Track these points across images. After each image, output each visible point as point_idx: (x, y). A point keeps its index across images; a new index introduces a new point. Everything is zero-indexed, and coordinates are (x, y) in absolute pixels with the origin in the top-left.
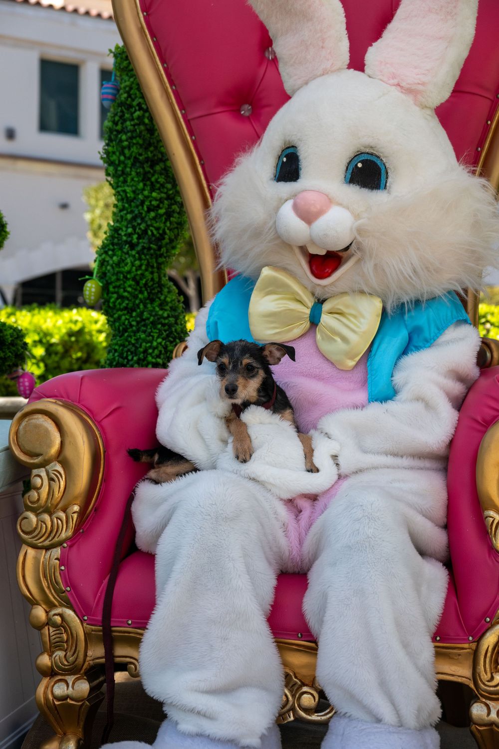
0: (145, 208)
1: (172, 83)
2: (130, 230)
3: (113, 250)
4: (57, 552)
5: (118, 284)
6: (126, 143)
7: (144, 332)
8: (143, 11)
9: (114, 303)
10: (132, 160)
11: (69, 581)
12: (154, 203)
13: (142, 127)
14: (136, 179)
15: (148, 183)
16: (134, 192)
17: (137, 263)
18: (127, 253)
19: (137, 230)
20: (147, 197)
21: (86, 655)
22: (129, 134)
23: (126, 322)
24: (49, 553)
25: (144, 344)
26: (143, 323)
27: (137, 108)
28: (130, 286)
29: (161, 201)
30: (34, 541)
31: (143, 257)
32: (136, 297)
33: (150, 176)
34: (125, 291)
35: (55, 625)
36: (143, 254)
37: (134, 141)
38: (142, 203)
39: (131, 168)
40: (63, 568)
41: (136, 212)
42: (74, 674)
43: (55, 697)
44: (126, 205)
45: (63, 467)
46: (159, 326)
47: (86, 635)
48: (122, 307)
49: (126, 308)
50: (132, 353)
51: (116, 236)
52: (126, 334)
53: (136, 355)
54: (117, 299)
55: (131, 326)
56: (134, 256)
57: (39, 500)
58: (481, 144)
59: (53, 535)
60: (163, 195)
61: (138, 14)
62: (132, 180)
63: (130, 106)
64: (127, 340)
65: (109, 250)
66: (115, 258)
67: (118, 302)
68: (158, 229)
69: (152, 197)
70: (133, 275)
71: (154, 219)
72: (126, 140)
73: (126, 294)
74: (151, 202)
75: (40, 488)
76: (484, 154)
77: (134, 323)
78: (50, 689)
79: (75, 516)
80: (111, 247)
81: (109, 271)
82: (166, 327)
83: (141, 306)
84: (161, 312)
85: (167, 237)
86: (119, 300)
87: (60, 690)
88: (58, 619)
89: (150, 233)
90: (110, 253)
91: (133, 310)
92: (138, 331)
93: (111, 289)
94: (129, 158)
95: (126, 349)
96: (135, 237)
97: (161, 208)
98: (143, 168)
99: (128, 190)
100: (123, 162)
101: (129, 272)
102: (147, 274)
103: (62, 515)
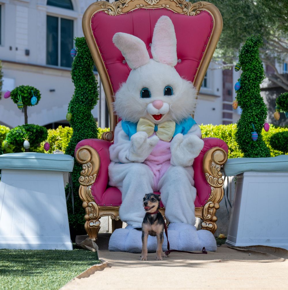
0: (87, 90)
1: (101, 52)
2: (82, 97)
3: (76, 103)
4: (90, 187)
5: (77, 114)
6: (81, 70)
7: (86, 130)
8: (92, 30)
9: (76, 120)
10: (83, 75)
11: (94, 195)
12: (90, 89)
13: (87, 65)
14: (84, 81)
15: (87, 82)
16: (83, 85)
17: (84, 108)
18: (81, 104)
19: (85, 97)
20: (87, 87)
21: (99, 214)
22: (82, 67)
23: (80, 127)
24: (88, 187)
25: (86, 134)
26: (85, 127)
27: (85, 58)
28: (81, 115)
29: (92, 88)
30: (84, 184)
31: (86, 106)
32: (83, 118)
33: (88, 80)
34: (80, 116)
35: (90, 207)
36: (86, 105)
37: (84, 69)
38: (86, 89)
39: (82, 77)
40: (92, 191)
41: (84, 91)
42: (95, 220)
43: (90, 226)
44: (80, 89)
45: (91, 164)
46: (91, 128)
47: (99, 209)
48: (78, 122)
49: (79, 122)
50: (83, 136)
51: (77, 99)
52: (80, 130)
53: (84, 137)
54: (77, 119)
55: (82, 128)
56: (83, 106)
57: (85, 173)
58: (195, 75)
59: (89, 182)
60: (92, 86)
61: (91, 31)
62: (82, 81)
63: (82, 58)
64: (81, 132)
65: (75, 103)
66: (77, 106)
67: (77, 120)
68: (91, 97)
69: (89, 87)
70: (83, 111)
71: (90, 94)
72: (81, 69)
73: (80, 118)
74: (89, 88)
75: (86, 169)
76: (195, 78)
77: (83, 127)
78: (88, 224)
79: (95, 177)
80: (75, 102)
81: (74, 110)
82: (93, 128)
83: (85, 121)
84: (91, 124)
85: (94, 100)
86: (78, 120)
87: (92, 224)
88: (91, 205)
89: (89, 98)
90: (75, 104)
91: (82, 123)
92: (84, 129)
93: (75, 116)
94: (81, 74)
95: (80, 135)
96: (84, 99)
97: (92, 90)
98: (86, 77)
99: (81, 84)
100: (80, 75)
101: (81, 111)
102: (87, 111)
103: (92, 177)
